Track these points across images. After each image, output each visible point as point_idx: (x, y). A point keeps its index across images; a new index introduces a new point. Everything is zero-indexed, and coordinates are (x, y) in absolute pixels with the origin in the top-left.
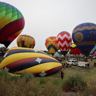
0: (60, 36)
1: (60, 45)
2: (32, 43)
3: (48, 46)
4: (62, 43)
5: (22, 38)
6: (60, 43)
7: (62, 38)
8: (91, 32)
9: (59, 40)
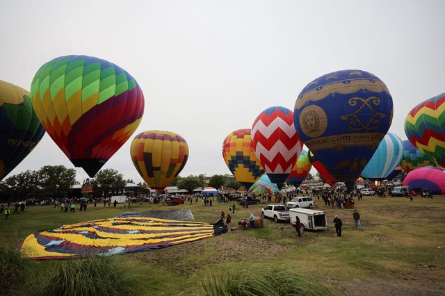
0: (261, 126)
1: (261, 155)
2: (176, 157)
3: (230, 159)
4: (269, 149)
5: (142, 145)
6: (260, 148)
7: (267, 132)
8: (352, 103)
9: (259, 137)
